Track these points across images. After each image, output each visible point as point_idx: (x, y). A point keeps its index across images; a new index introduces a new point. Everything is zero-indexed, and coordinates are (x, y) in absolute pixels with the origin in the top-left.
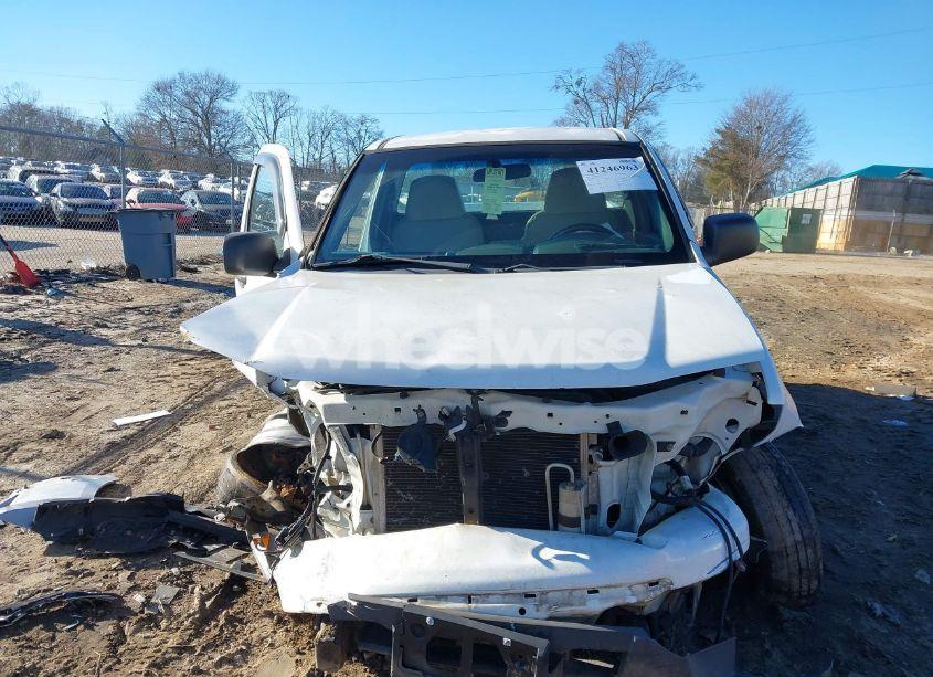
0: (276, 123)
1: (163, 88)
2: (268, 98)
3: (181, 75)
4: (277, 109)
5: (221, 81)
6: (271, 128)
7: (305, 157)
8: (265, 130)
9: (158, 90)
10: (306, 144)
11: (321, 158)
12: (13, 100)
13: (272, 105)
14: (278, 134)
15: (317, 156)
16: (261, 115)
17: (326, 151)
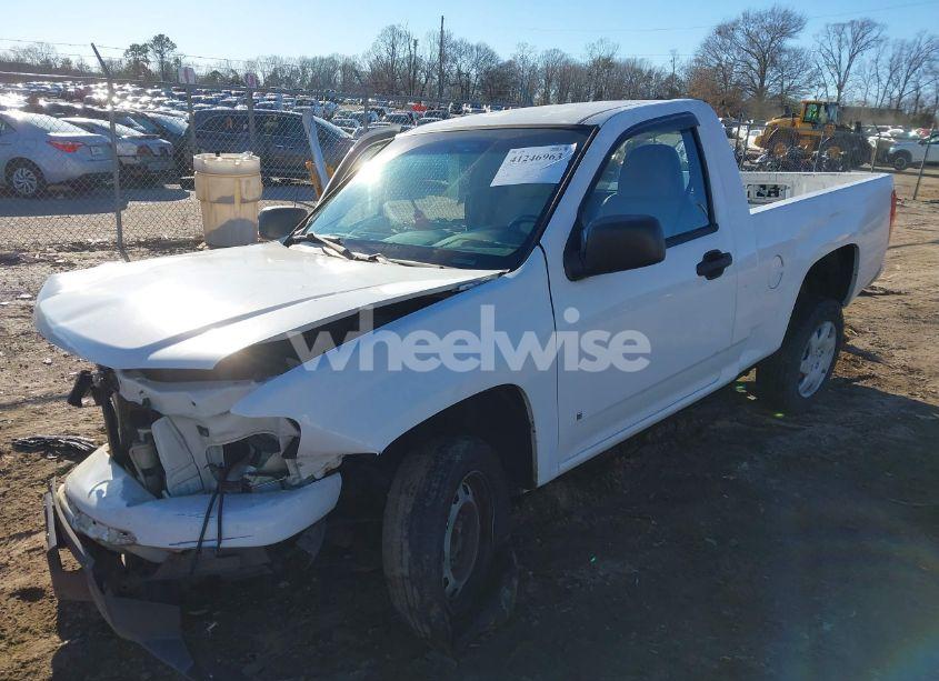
0: (852, 58)
1: (724, 31)
2: (848, 29)
3: (746, 16)
4: (855, 41)
5: (787, 16)
6: (845, 63)
7: (881, 95)
8: (837, 67)
9: (720, 33)
10: (885, 82)
11: (901, 96)
12: (596, 54)
13: (850, 37)
14: (852, 70)
15: (896, 93)
16: (836, 51)
17: (910, 88)
